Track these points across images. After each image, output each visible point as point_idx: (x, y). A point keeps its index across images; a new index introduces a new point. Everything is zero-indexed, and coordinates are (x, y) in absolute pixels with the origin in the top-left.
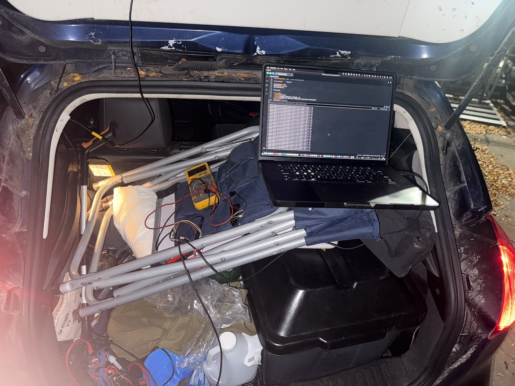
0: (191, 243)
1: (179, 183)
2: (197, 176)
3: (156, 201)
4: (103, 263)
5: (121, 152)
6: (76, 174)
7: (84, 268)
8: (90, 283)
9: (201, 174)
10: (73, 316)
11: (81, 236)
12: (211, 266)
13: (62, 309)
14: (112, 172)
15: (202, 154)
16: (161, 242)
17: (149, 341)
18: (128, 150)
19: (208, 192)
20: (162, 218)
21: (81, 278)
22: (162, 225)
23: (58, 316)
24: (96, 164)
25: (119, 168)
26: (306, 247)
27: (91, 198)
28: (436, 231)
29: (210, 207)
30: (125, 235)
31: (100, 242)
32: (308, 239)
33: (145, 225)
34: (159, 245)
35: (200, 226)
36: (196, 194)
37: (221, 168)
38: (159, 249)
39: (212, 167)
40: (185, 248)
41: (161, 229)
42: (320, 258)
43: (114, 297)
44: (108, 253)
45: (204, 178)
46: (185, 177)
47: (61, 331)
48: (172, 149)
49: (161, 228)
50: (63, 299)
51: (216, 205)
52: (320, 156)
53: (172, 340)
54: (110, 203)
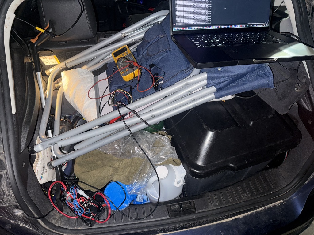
0: (127, 106)
1: (107, 63)
2: (121, 55)
3: (93, 78)
4: (63, 127)
5: (61, 44)
6: (30, 64)
7: (50, 132)
8: (56, 143)
9: (124, 54)
10: (48, 167)
11: (43, 109)
12: (145, 122)
13: (39, 163)
14: (57, 61)
15: (122, 39)
16: (103, 108)
17: (105, 177)
18: (66, 42)
19: (131, 66)
20: (100, 91)
21: (49, 140)
22: (101, 96)
23: (37, 168)
24: (45, 56)
25: (62, 57)
26: (215, 100)
27: (46, 81)
28: (309, 78)
29: (135, 78)
30: (75, 105)
31: (58, 112)
32: (217, 94)
33: (89, 97)
34: (102, 110)
35: (131, 93)
36: (122, 70)
37: (138, 48)
38: (102, 114)
39: (131, 48)
40: (123, 110)
41: (101, 99)
42: (223, 107)
43: (75, 151)
44: (65, 119)
45: (127, 57)
46: (112, 58)
47: (42, 177)
48: (98, 38)
49: (101, 97)
50: (38, 155)
51: (140, 77)
52: (219, 27)
53: (121, 175)
54: (60, 84)
